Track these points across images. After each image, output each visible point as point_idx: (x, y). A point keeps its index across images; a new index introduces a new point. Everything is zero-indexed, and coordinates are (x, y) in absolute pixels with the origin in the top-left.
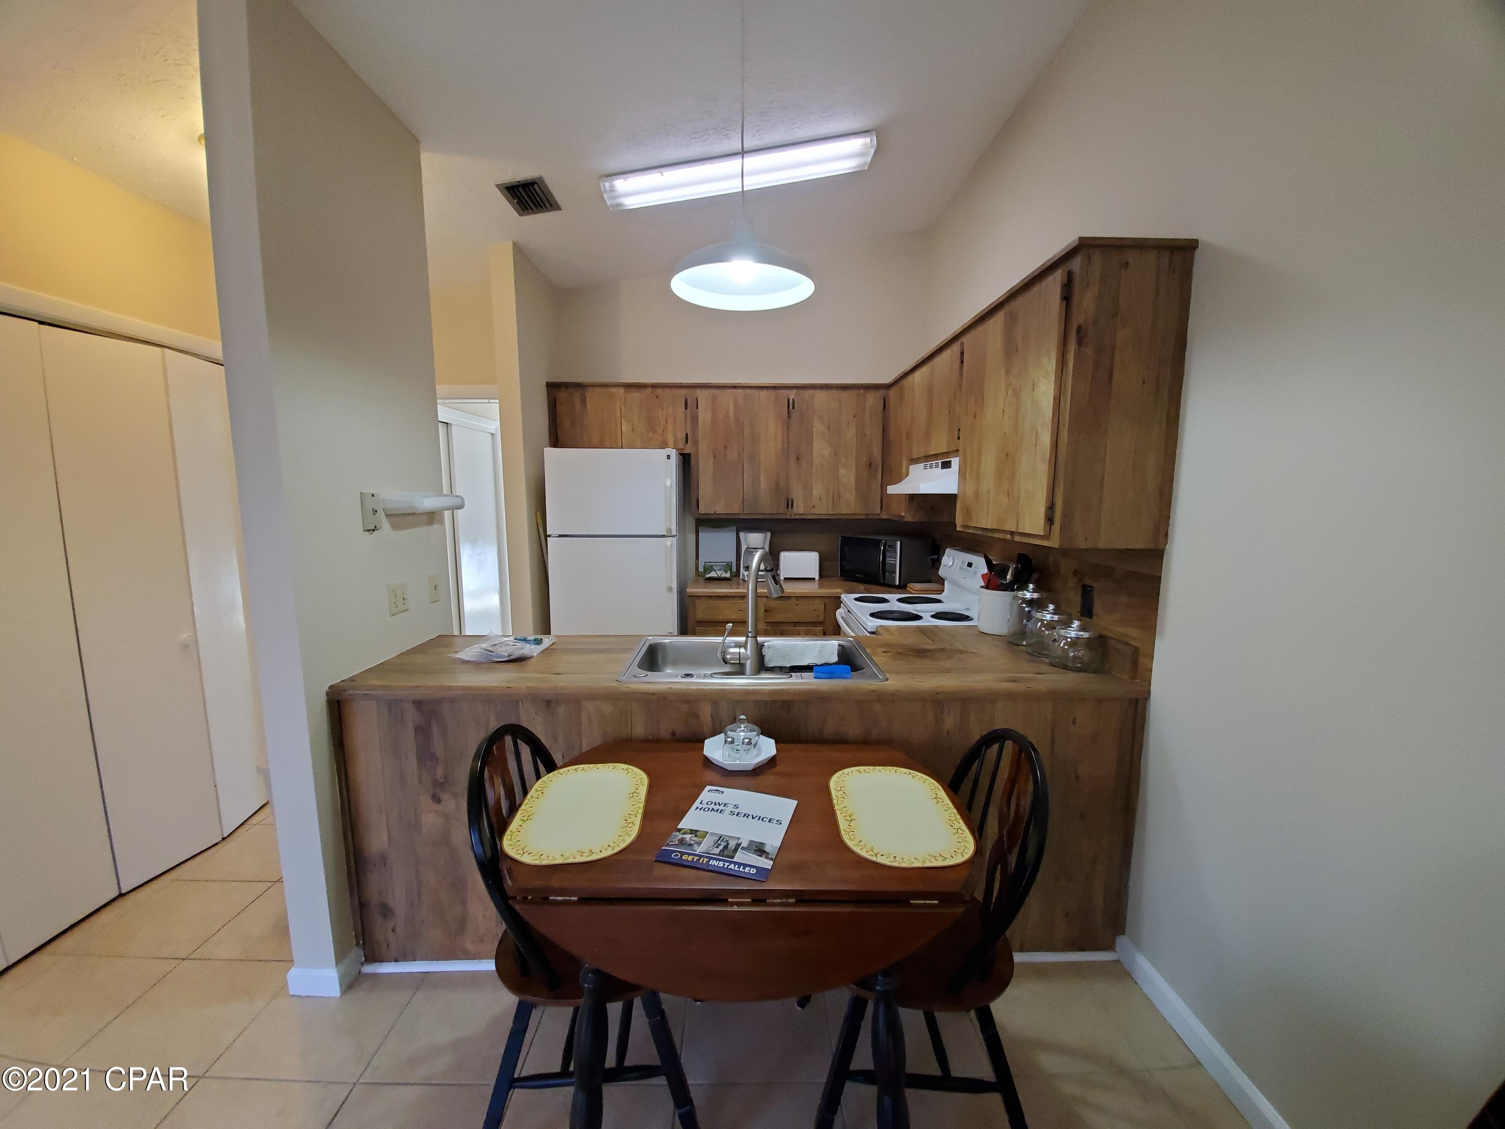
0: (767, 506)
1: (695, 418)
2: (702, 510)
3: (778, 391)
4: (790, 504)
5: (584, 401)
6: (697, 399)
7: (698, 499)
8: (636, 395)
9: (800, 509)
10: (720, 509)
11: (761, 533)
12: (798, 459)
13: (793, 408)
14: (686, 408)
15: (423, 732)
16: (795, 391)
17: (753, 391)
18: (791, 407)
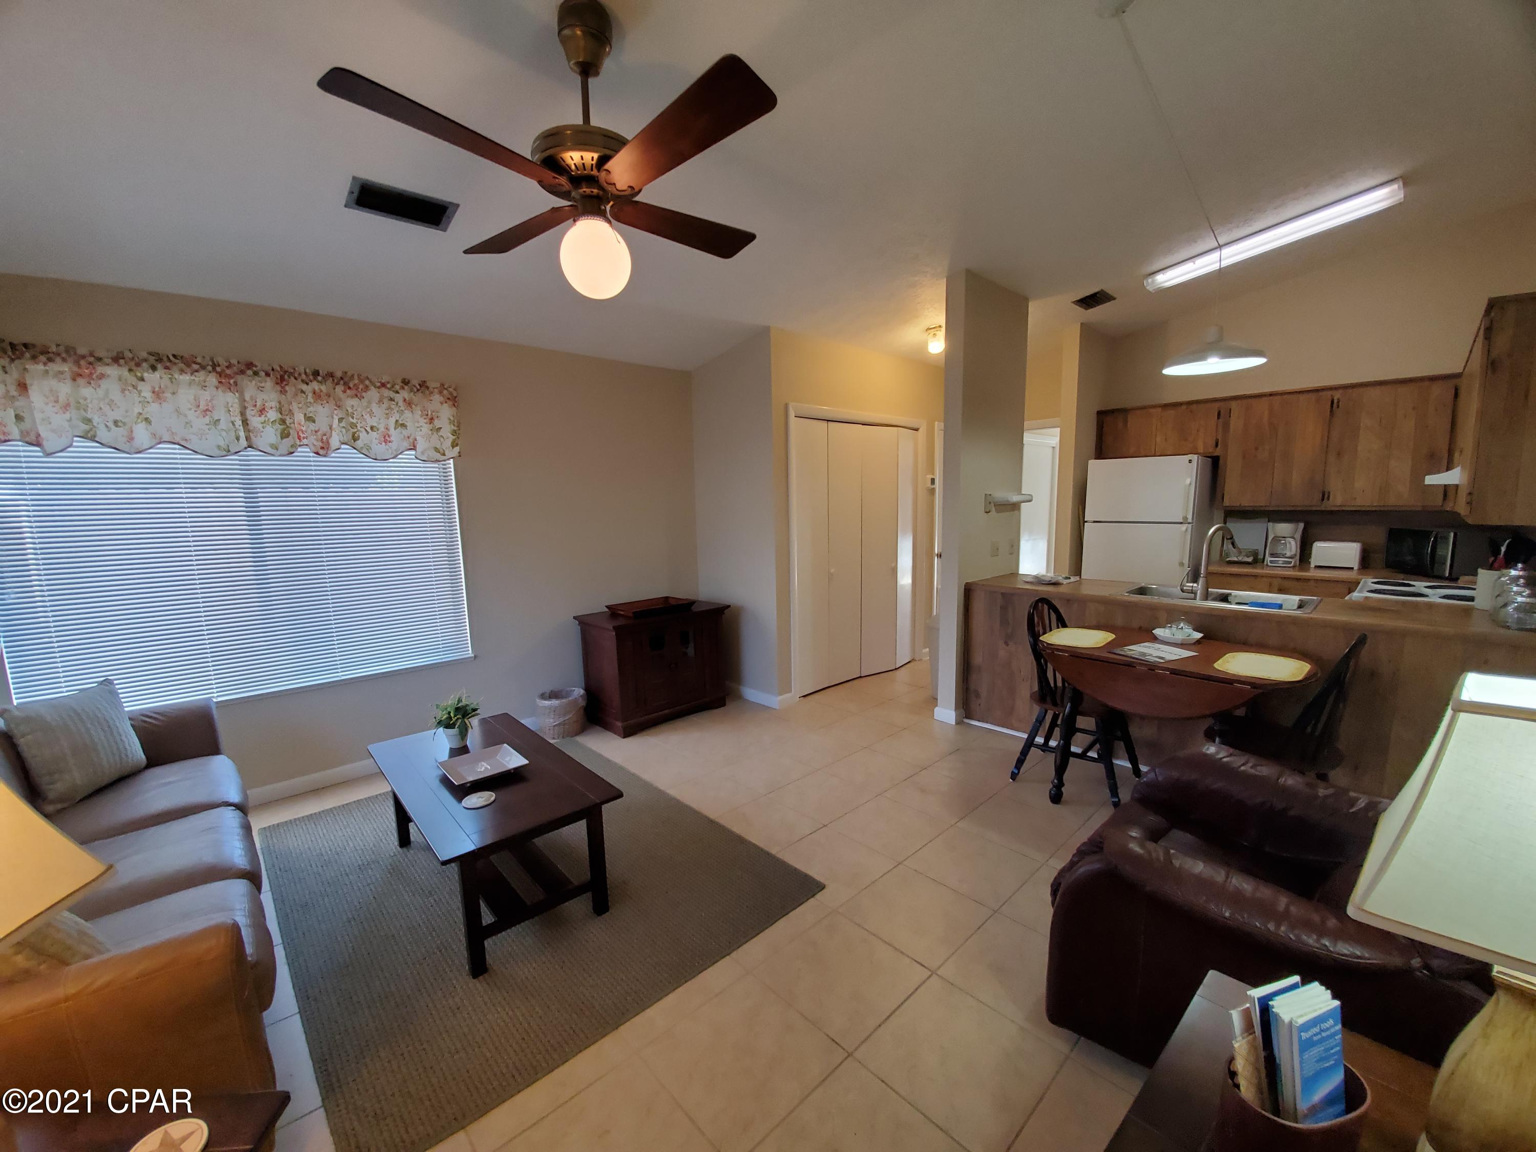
0: (1299, 499)
1: (1226, 426)
2: (1227, 503)
3: (1321, 394)
4: (1325, 496)
5: (1126, 422)
6: (1230, 410)
7: (1223, 494)
8: (1172, 412)
9: (1338, 500)
10: (1246, 502)
11: (1292, 523)
12: (1339, 454)
13: (1338, 407)
14: (1218, 418)
15: (1004, 609)
16: (1341, 391)
17: (1292, 396)
18: (1335, 405)
